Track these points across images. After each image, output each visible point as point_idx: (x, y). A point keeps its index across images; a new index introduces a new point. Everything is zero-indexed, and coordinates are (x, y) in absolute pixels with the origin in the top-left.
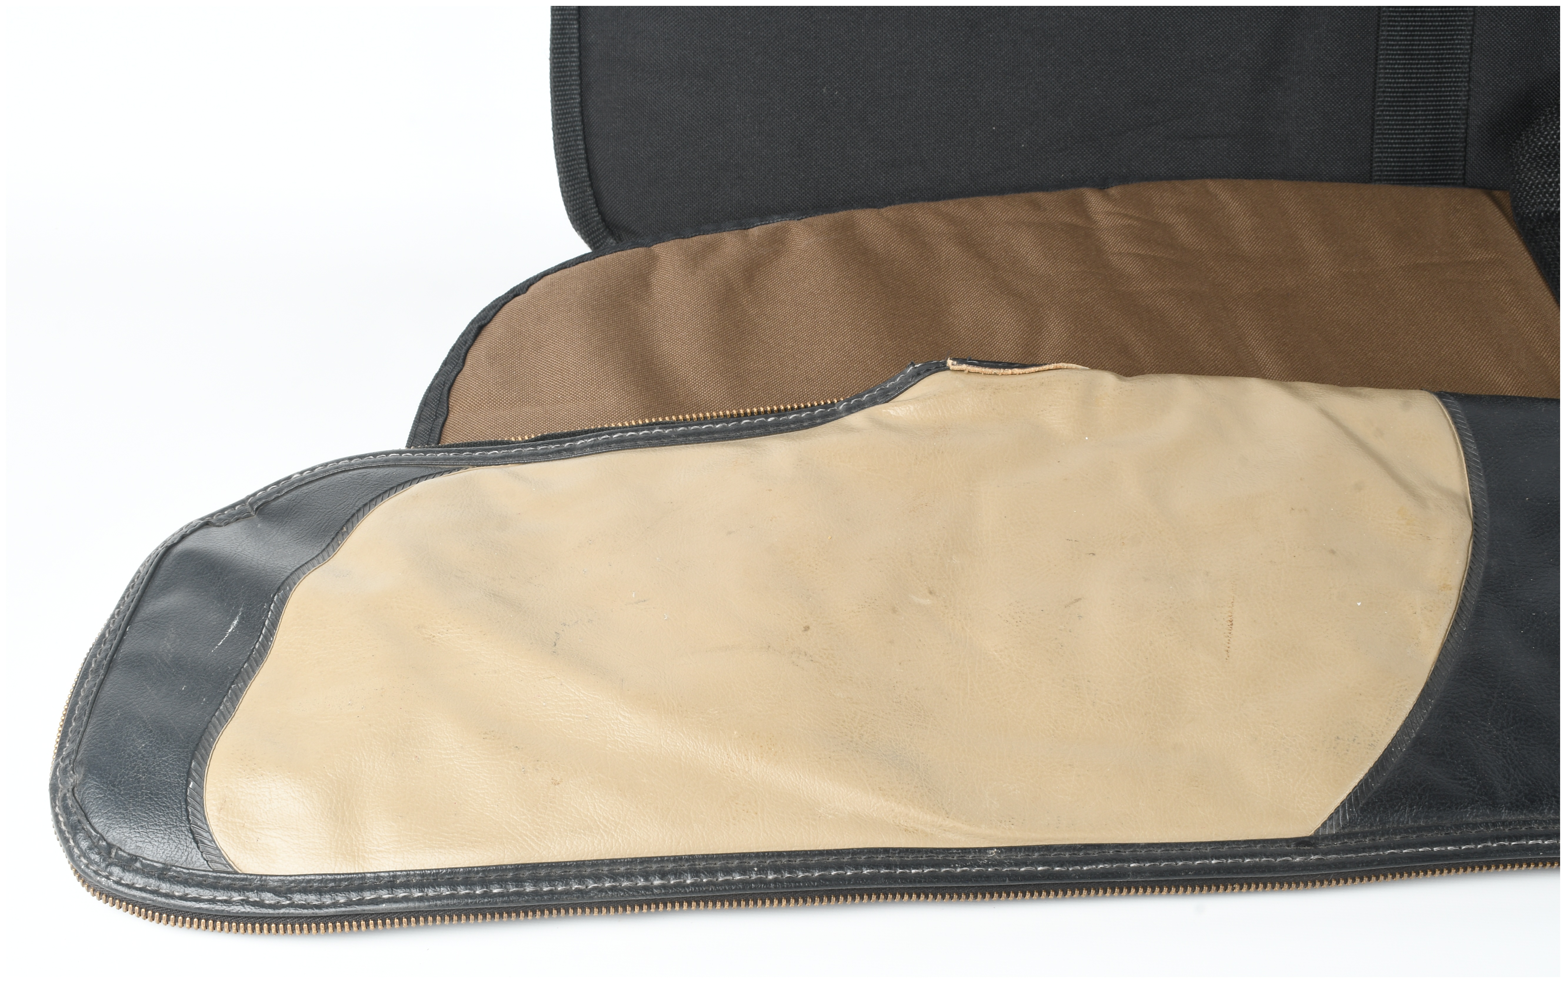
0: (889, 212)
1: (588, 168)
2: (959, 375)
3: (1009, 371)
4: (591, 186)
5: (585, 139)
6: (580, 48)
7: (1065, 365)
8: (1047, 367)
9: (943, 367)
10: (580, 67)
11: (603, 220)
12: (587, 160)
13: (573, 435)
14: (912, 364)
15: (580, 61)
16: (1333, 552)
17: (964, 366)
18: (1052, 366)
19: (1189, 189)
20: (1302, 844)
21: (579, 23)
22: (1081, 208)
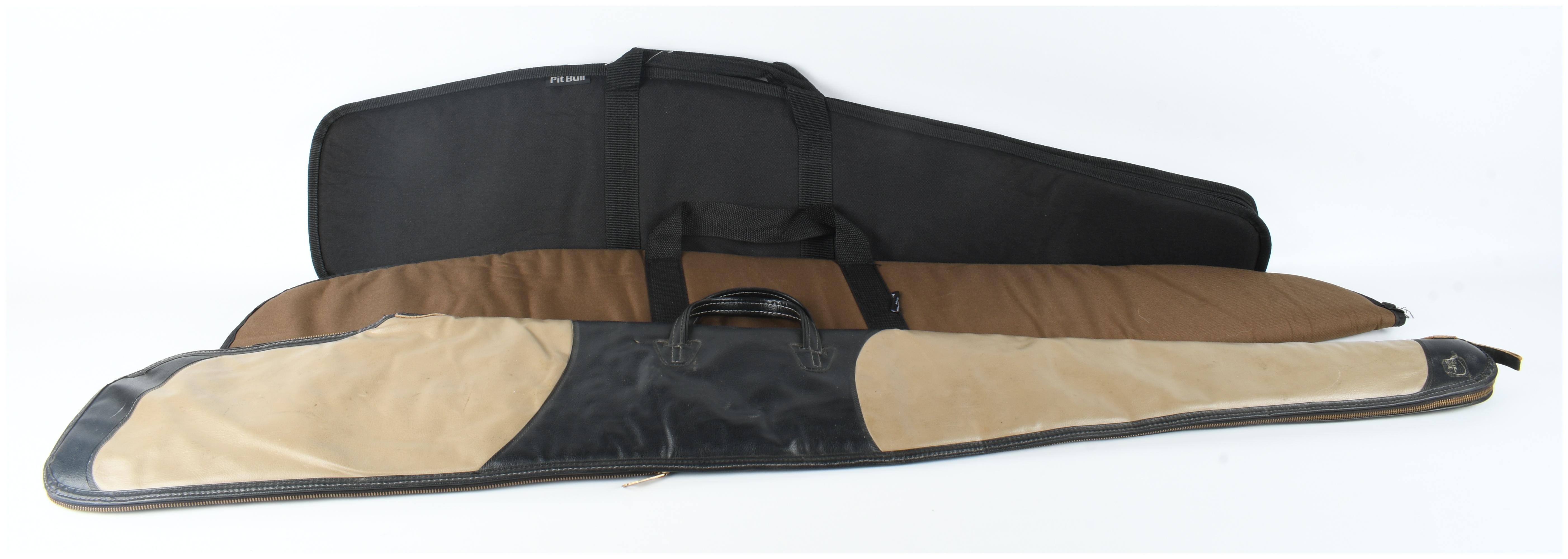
0: (420, 264)
1: (321, 251)
2: (398, 318)
3: (415, 317)
4: (322, 258)
5: (319, 241)
6: (318, 207)
7: (437, 314)
8: (429, 315)
9: (393, 316)
10: (318, 214)
11: (327, 271)
12: (320, 248)
13: (263, 345)
14: (385, 315)
15: (318, 212)
16: (511, 375)
17: (400, 315)
18: (431, 314)
19: (530, 253)
20: (474, 473)
21: (318, 198)
22: (489, 262)
